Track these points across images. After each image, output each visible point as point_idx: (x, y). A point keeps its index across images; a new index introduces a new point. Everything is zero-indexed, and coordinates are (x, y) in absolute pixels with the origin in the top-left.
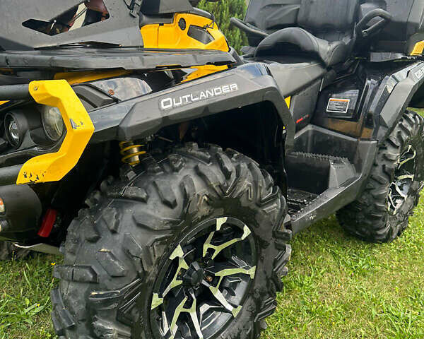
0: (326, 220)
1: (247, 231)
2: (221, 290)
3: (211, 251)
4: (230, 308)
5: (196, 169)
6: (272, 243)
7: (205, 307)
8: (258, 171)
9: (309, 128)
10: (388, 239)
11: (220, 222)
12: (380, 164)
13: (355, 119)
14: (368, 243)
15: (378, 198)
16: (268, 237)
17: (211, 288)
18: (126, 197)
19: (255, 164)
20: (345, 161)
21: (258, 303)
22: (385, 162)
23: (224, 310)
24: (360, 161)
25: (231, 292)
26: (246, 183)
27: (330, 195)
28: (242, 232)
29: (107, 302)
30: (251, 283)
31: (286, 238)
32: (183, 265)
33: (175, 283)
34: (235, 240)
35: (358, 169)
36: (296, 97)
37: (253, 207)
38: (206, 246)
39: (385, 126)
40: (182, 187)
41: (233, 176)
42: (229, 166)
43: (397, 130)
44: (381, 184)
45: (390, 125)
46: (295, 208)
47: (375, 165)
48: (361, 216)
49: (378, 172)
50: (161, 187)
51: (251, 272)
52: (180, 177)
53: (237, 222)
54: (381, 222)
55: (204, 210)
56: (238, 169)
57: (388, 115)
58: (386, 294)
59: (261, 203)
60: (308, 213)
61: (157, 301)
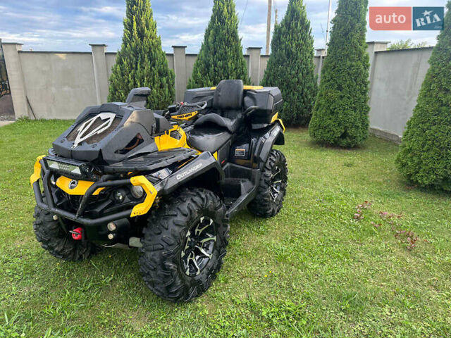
0: (242, 210)
1: (212, 221)
2: (203, 248)
3: (198, 232)
4: (208, 255)
5: (192, 199)
6: (222, 224)
7: (198, 257)
8: (213, 195)
9: (228, 164)
10: (273, 215)
11: (202, 219)
12: (263, 179)
13: (249, 159)
14: (263, 218)
15: (264, 196)
16: (220, 222)
17: (200, 248)
18: (169, 215)
19: (212, 193)
20: (247, 180)
21: (219, 251)
22: (265, 178)
23: (206, 257)
24: (254, 179)
25: (207, 249)
26: (210, 202)
27: (243, 198)
28: (210, 222)
29: (169, 255)
30: (215, 243)
31: (227, 221)
32: (189, 239)
33: (187, 247)
34: (207, 226)
35: (253, 183)
36: (219, 151)
37: (213, 210)
38: (196, 230)
39: (263, 161)
40: (188, 207)
41: (205, 200)
42: (203, 196)
43: (269, 161)
44: (265, 188)
45: (265, 161)
46: (228, 207)
47: (261, 180)
48: (258, 205)
49: (263, 183)
50: (182, 209)
51: (215, 238)
52: (186, 204)
53: (208, 218)
54: (268, 207)
55: (197, 215)
56: (206, 196)
57: (263, 156)
58: (273, 241)
59: (216, 209)
60: (234, 209)
61: (183, 254)
